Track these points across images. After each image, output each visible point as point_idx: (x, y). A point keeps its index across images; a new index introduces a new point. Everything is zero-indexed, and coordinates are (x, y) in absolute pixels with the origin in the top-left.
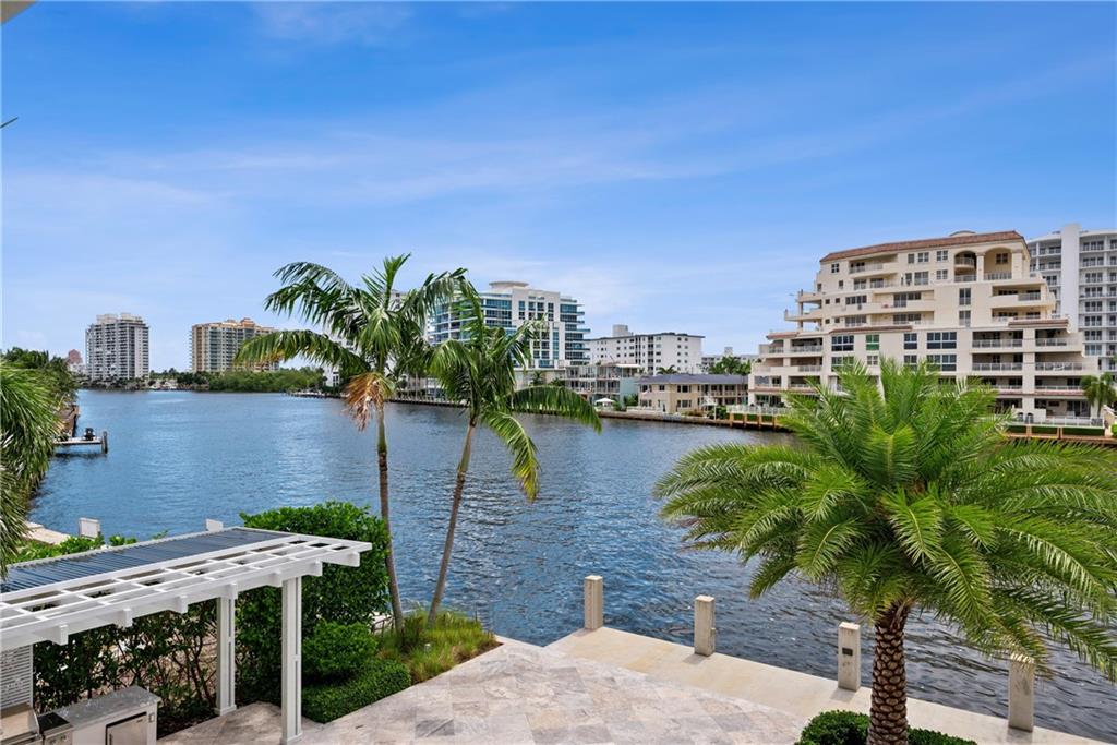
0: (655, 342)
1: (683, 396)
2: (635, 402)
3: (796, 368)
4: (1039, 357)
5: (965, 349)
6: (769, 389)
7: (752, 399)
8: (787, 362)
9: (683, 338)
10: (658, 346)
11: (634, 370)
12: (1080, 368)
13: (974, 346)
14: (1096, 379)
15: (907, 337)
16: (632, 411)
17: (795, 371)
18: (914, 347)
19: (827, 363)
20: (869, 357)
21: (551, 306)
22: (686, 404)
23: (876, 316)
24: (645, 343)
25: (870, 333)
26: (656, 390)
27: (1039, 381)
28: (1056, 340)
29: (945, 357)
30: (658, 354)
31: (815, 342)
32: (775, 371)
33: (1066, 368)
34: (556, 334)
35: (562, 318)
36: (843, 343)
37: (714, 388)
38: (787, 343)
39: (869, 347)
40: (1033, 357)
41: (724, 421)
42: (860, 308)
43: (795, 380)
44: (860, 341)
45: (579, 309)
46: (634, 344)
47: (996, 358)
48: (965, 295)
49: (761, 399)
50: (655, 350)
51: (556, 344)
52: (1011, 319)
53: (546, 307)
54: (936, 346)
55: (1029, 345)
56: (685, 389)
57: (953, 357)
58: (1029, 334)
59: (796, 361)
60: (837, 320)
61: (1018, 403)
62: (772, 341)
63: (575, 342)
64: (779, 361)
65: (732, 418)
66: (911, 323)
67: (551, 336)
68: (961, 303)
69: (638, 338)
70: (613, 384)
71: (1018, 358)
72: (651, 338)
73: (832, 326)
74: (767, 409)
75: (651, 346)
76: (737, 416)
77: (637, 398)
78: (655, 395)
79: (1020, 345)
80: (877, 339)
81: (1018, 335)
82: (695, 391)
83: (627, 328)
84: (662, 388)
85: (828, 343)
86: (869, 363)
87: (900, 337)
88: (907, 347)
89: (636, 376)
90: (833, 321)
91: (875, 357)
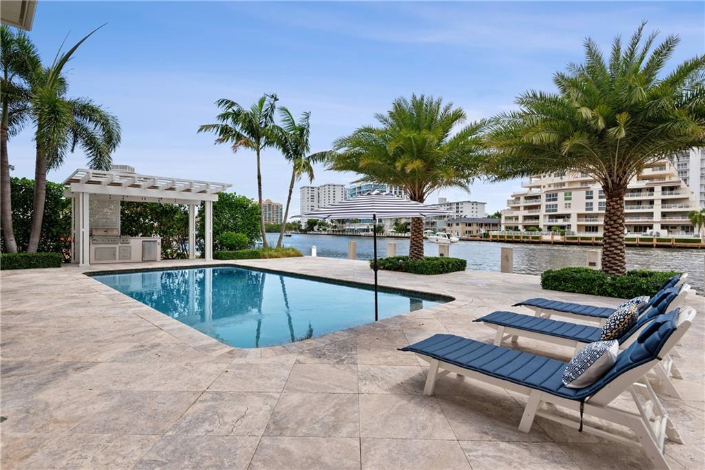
0: (460, 206)
1: (469, 229)
3: (527, 211)
4: (664, 201)
6: (512, 223)
7: (503, 228)
8: (522, 209)
9: (475, 204)
10: (461, 208)
12: (688, 207)
14: (697, 213)
15: (587, 193)
17: (527, 213)
18: (591, 198)
19: (543, 208)
20: (566, 204)
22: (470, 232)
23: (571, 183)
24: (455, 206)
25: (566, 191)
26: (454, 225)
27: (664, 215)
28: (674, 192)
30: (461, 212)
31: (537, 197)
32: (515, 213)
33: (680, 207)
36: (552, 197)
37: (486, 225)
38: (522, 199)
39: (566, 199)
40: (660, 202)
41: (488, 239)
42: (562, 179)
43: (526, 218)
44: (561, 196)
46: (448, 207)
47: (639, 202)
49: (508, 228)
50: (460, 210)
52: (647, 181)
54: (604, 197)
55: (658, 195)
56: (470, 225)
58: (658, 189)
59: (526, 208)
60: (549, 186)
61: (651, 227)
62: (514, 198)
64: (518, 208)
65: (491, 237)
66: (589, 186)
69: (451, 204)
70: (433, 223)
71: (652, 202)
72: (458, 204)
73: (545, 190)
74: (511, 233)
75: (458, 208)
76: (494, 236)
78: (454, 228)
79: (653, 195)
80: (570, 194)
81: (652, 190)
82: (475, 226)
83: (446, 199)
84: (458, 224)
85: (544, 197)
86: (566, 207)
87: (583, 193)
88: (587, 198)
89: (446, 219)
90: (547, 186)
91: (570, 204)
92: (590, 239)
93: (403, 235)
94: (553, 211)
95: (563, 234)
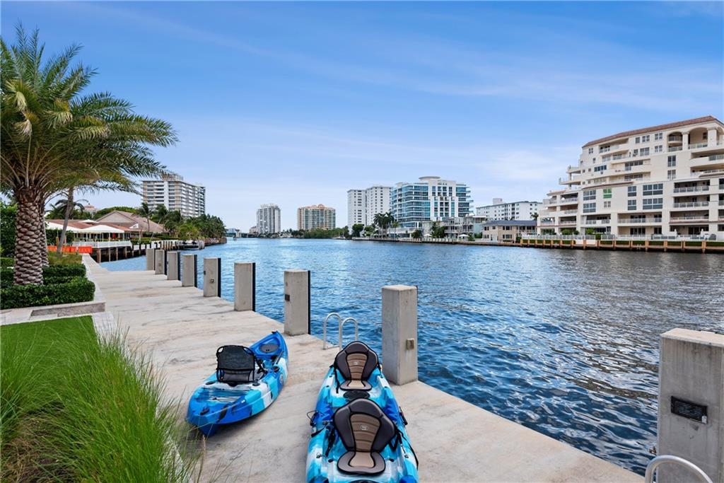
0: (516, 207)
1: (506, 232)
2: (480, 236)
3: (563, 212)
4: (722, 197)
5: (669, 194)
6: (547, 226)
7: (539, 231)
8: (558, 209)
9: (534, 205)
10: (517, 209)
11: (482, 219)
13: (675, 192)
15: (630, 189)
16: (478, 241)
17: (563, 214)
18: (635, 195)
19: (581, 208)
20: (605, 202)
21: (451, 188)
22: (508, 236)
23: (612, 177)
24: (510, 208)
25: (605, 188)
26: (491, 228)
29: (655, 200)
31: (575, 195)
32: (552, 214)
34: (453, 203)
35: (457, 195)
36: (591, 194)
37: (529, 228)
38: (558, 197)
39: (605, 197)
40: (717, 197)
41: (518, 244)
42: (602, 173)
43: (563, 219)
44: (600, 192)
45: (467, 190)
46: (504, 208)
47: (694, 199)
48: (672, 160)
49: (545, 231)
50: (516, 211)
51: (453, 209)
52: (702, 173)
53: (448, 189)
54: (650, 193)
55: (714, 189)
56: (508, 228)
57: (661, 200)
58: (715, 182)
59: (563, 208)
60: (589, 182)
61: (706, 229)
62: (551, 197)
63: (464, 208)
64: (554, 208)
65: (522, 242)
66: (632, 180)
67: (450, 204)
68: (669, 165)
69: (506, 205)
70: (471, 227)
71: (707, 198)
72: (513, 204)
73: (584, 186)
74: (548, 237)
75: (513, 209)
76: (525, 241)
77: (481, 234)
78: (491, 232)
79: (708, 189)
80: (610, 191)
81: (708, 183)
83: (501, 200)
84: (494, 228)
85: (581, 196)
86: (605, 206)
87: (625, 189)
88: (629, 195)
89: (484, 222)
90: (587, 183)
91: (609, 202)
92: (627, 243)
93: (440, 240)
94: (591, 211)
95: (598, 238)
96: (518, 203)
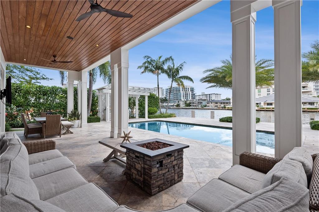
0: (211, 95)
1: (216, 105)
2: (206, 106)
9: (217, 95)
11: (206, 100)
12: (311, 95)
15: (268, 89)
16: (205, 108)
18: (269, 91)
20: (259, 94)
21: (188, 88)
24: (208, 96)
26: (210, 103)
28: (305, 89)
30: (211, 98)
34: (189, 94)
35: (191, 91)
37: (223, 103)
39: (259, 92)
41: (225, 109)
45: (194, 89)
46: (206, 96)
50: (211, 97)
51: (189, 96)
53: (187, 89)
56: (217, 103)
63: (193, 96)
65: (227, 108)
67: (188, 94)
70: (201, 103)
72: (210, 95)
75: (210, 96)
77: (206, 105)
78: (210, 104)
80: (260, 90)
82: (219, 104)
83: (204, 93)
84: (212, 103)
86: (259, 95)
87: (266, 89)
88: (267, 92)
89: (206, 101)
91: (260, 94)
92: (270, 108)
93: (189, 107)
95: (258, 107)
96: (211, 94)
